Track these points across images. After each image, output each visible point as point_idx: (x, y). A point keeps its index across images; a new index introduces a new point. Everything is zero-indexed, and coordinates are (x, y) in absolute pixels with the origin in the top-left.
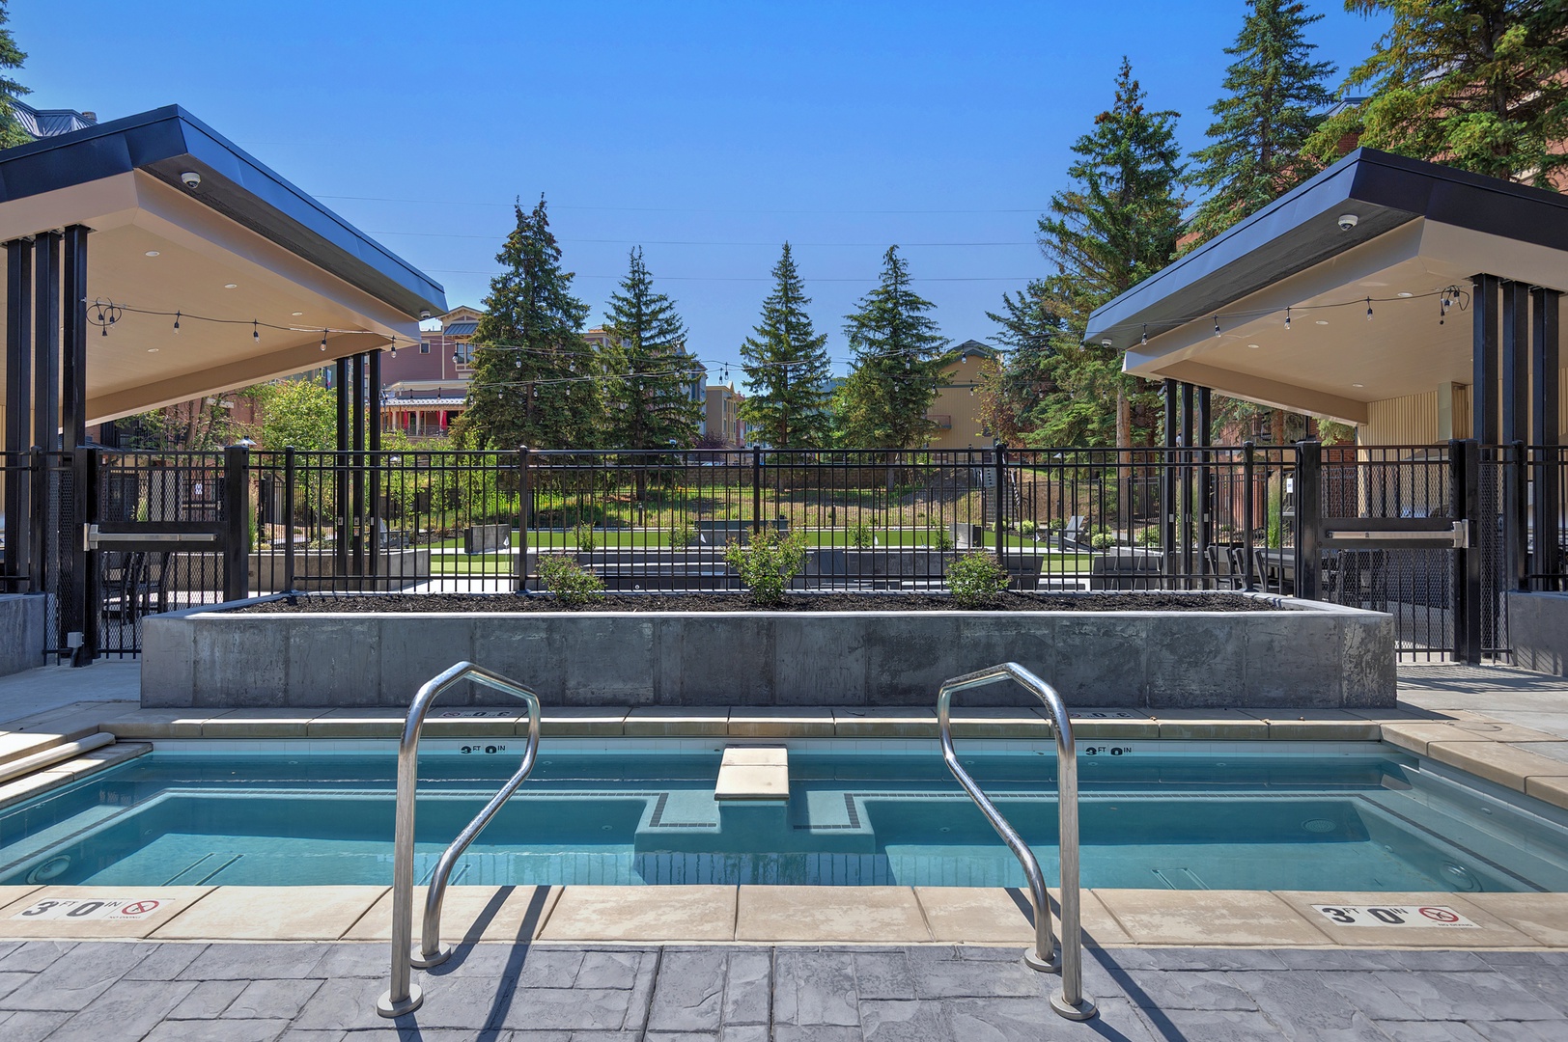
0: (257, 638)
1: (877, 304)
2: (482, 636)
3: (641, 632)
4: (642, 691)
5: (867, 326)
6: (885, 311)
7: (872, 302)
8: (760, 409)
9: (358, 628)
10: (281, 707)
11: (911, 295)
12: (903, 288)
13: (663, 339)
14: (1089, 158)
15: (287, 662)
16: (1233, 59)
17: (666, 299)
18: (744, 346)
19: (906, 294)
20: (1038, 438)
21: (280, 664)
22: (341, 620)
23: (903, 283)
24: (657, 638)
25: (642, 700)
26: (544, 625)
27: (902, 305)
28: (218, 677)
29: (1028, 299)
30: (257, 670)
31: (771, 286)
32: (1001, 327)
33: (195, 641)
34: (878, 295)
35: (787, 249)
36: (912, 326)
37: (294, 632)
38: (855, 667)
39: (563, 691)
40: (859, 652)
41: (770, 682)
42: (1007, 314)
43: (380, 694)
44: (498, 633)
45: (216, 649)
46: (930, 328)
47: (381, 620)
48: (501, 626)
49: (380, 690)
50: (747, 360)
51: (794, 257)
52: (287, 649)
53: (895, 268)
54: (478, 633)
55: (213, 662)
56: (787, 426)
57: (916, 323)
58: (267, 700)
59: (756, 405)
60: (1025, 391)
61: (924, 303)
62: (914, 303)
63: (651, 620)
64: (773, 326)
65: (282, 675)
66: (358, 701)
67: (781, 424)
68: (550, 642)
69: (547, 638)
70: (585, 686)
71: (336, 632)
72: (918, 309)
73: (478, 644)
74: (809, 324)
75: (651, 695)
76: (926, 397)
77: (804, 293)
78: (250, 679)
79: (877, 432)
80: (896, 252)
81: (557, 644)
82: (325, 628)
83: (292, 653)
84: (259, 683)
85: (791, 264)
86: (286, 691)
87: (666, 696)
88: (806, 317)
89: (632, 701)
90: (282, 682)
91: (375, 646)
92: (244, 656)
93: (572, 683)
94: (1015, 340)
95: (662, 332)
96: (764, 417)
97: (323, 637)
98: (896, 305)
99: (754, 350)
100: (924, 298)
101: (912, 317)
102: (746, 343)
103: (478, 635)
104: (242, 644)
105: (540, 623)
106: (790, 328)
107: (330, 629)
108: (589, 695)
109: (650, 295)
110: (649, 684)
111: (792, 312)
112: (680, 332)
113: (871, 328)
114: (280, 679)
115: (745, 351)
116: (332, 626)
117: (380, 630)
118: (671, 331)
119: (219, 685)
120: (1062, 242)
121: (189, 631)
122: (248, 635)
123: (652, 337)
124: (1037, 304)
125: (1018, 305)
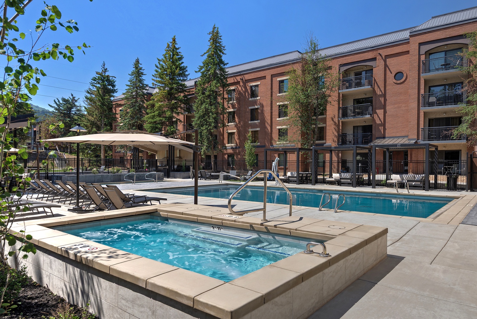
14: (95, 82)
124: (65, 104)
125: (58, 103)
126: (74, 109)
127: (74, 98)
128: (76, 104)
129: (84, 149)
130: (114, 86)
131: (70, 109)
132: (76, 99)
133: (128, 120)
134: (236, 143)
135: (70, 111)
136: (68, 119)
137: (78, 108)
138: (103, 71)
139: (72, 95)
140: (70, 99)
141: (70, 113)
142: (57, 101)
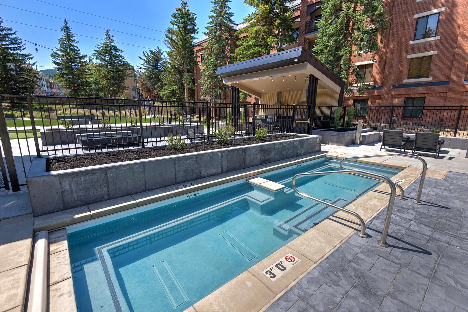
0: (93, 177)
1: (104, 48)
2: (178, 163)
3: (218, 155)
4: (219, 171)
5: (101, 55)
6: (107, 50)
7: (102, 47)
8: (63, 77)
9: (136, 166)
10: (107, 200)
11: (115, 47)
12: (112, 44)
13: (13, 46)
14: (176, 20)
15: (107, 184)
16: (214, 5)
17: (12, 30)
18: (52, 54)
19: (114, 46)
20: (163, 94)
21: (104, 185)
22: (129, 165)
23: (112, 43)
24: (222, 156)
25: (219, 173)
26: (195, 157)
27: (113, 49)
28: (75, 196)
29: (149, 54)
30: (94, 189)
31: (61, 34)
32: (143, 61)
33: (60, 183)
34: (104, 45)
35: (66, 22)
36: (117, 57)
37: (109, 172)
38: (259, 157)
39: (200, 174)
40: (260, 153)
41: (245, 163)
42: (144, 58)
43: (145, 187)
44: (182, 161)
45: (72, 185)
46: (122, 58)
47: (144, 163)
48: (183, 159)
49: (145, 186)
50: (54, 59)
51: (69, 25)
52: (107, 179)
53: (109, 38)
54: (177, 162)
55: (71, 190)
56: (75, 84)
57: (118, 56)
58: (100, 199)
59: (61, 76)
60: (152, 80)
61: (120, 50)
62: (116, 50)
63: (221, 152)
64: (64, 49)
65: (106, 189)
66: (138, 191)
67: (73, 83)
68: (197, 161)
69: (196, 161)
70: (206, 172)
71: (127, 169)
72: (118, 52)
73: (177, 165)
74: (79, 50)
75: (221, 171)
76: (124, 79)
77: (76, 39)
78: (91, 193)
79: (111, 89)
80: (109, 32)
81: (199, 162)
82: (122, 169)
83: (109, 180)
84: (96, 194)
85: (69, 28)
86: (108, 194)
87: (224, 171)
88: (77, 47)
89: (217, 173)
90: (106, 191)
91: (142, 172)
92: (87, 185)
93: (202, 172)
94: (147, 65)
95: (12, 43)
96: (66, 80)
97: (122, 172)
98: (111, 49)
99: (57, 56)
100: (119, 48)
101: (117, 54)
102: (53, 53)
103: (176, 163)
104: (85, 180)
105: (194, 156)
106: (71, 50)
107: (124, 168)
108: (207, 174)
109: (3, 27)
110: (220, 168)
111: (71, 45)
112: (21, 45)
113: (103, 55)
114: (105, 190)
115: (52, 56)
116: (125, 167)
117: (144, 166)
118: (16, 44)
119: (76, 198)
120: (171, 42)
121: (57, 180)
122: (88, 177)
123: (7, 44)
124: (152, 56)
125: (147, 56)
126: (161, 62)
127: (160, 50)
128: (162, 56)
129: (170, 97)
130: (194, 25)
131: (157, 61)
132: (162, 52)
133: (213, 60)
134: (375, 81)
135: (158, 63)
136: (156, 71)
137: (164, 60)
138: (183, 6)
139: (158, 48)
140: (156, 52)
141: (158, 66)
142: (146, 54)
